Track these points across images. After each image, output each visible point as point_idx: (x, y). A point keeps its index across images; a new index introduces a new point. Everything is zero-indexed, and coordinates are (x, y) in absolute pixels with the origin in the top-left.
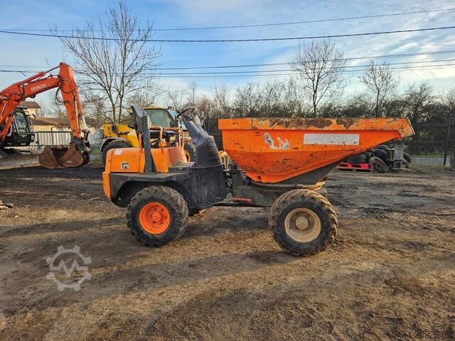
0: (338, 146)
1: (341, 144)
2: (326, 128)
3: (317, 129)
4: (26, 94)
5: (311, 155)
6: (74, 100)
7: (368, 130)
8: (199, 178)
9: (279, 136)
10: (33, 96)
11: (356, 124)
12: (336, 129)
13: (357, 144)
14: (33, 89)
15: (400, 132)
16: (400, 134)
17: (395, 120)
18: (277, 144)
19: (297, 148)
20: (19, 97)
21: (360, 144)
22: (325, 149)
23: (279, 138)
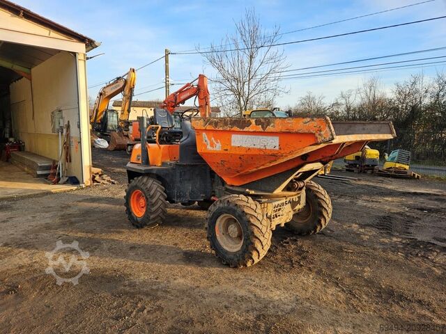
0: (260, 150)
1: (262, 147)
2: (246, 129)
3: (238, 129)
4: (178, 101)
5: (240, 158)
6: (206, 104)
7: (284, 133)
8: (183, 173)
9: (214, 137)
10: (183, 102)
11: (272, 124)
12: (254, 130)
13: (277, 148)
14: (183, 97)
15: (317, 135)
16: (317, 138)
17: (313, 120)
18: (212, 145)
19: (227, 150)
20: (174, 104)
21: (280, 149)
22: (249, 153)
23: (213, 139)
